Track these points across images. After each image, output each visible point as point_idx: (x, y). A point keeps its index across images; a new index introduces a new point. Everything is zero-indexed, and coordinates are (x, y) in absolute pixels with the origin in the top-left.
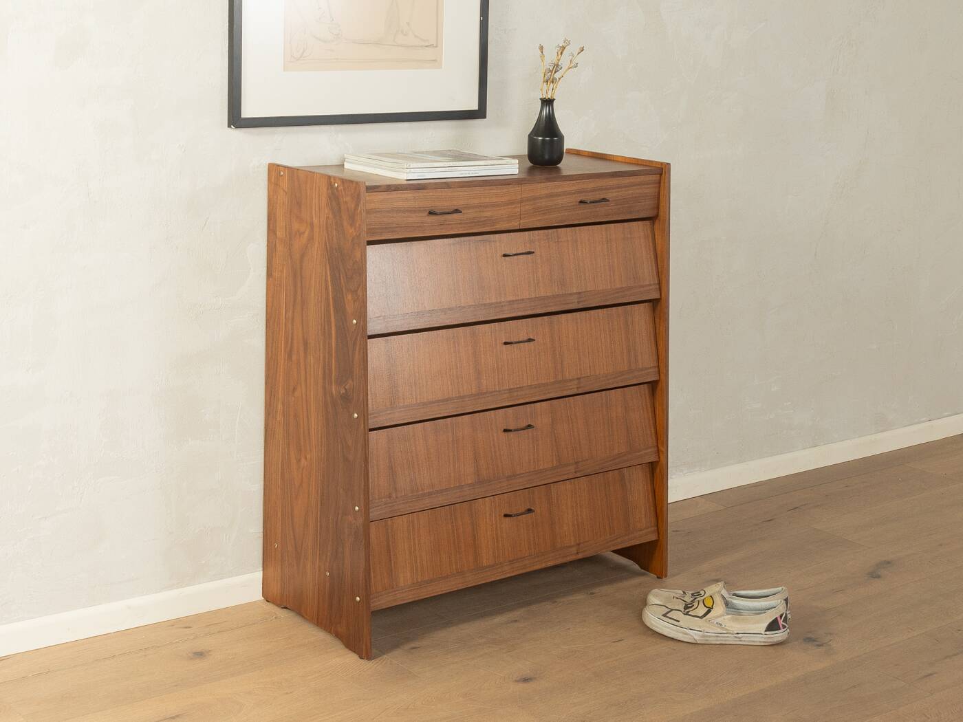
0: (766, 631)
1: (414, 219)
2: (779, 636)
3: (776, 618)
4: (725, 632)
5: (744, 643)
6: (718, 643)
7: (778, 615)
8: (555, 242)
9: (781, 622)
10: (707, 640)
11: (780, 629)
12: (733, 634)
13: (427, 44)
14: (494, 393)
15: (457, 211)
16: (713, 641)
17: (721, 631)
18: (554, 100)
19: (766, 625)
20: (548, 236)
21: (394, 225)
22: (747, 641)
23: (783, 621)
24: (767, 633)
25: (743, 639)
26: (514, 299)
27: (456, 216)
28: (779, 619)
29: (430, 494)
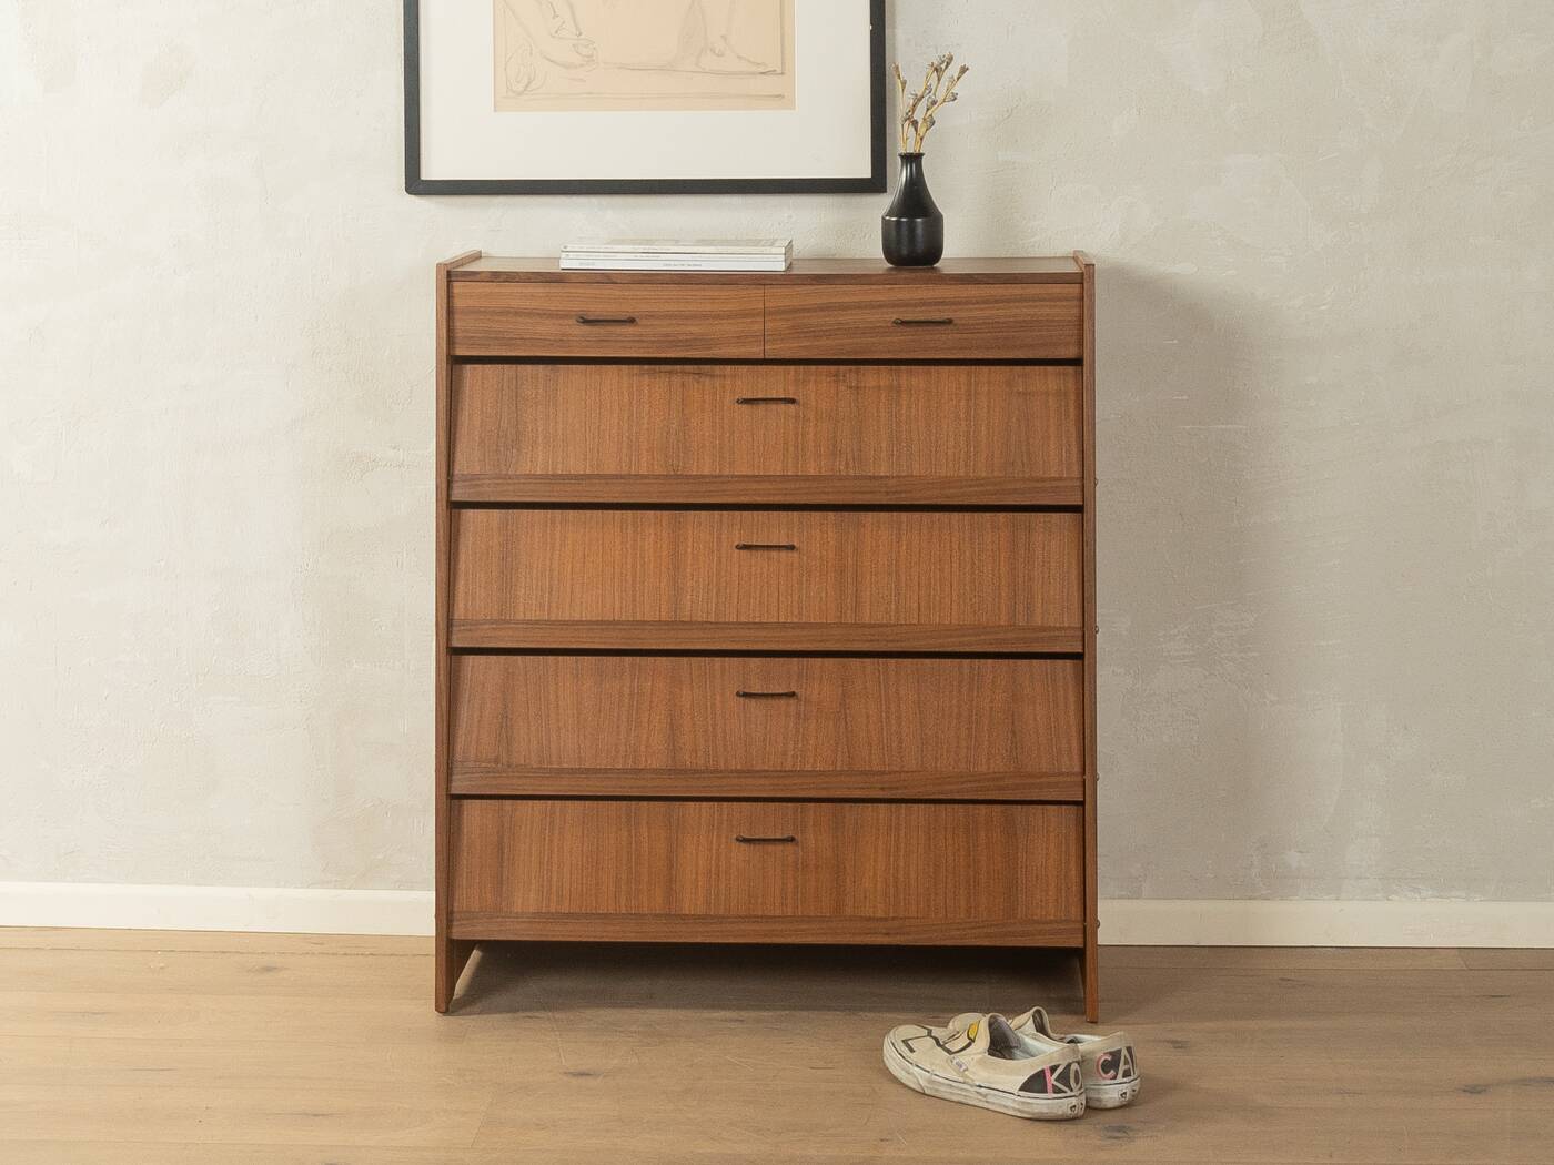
0: (1020, 1090)
1: (548, 328)
2: (1043, 1103)
3: (1043, 1071)
4: (961, 1079)
5: (990, 1107)
6: (955, 1098)
7: (1046, 1067)
8: (851, 388)
9: (1051, 1080)
10: (937, 1090)
11: (1046, 1092)
12: (972, 1086)
13: (761, 70)
14: (705, 626)
15: (632, 321)
16: (944, 1092)
17: (955, 1078)
18: (922, 155)
19: (1023, 1079)
20: (836, 375)
21: (511, 336)
22: (1000, 1105)
23: (1056, 1080)
24: (1022, 1093)
25: (990, 1099)
26: (750, 473)
27: (629, 329)
28: (1048, 1074)
29: (572, 771)
